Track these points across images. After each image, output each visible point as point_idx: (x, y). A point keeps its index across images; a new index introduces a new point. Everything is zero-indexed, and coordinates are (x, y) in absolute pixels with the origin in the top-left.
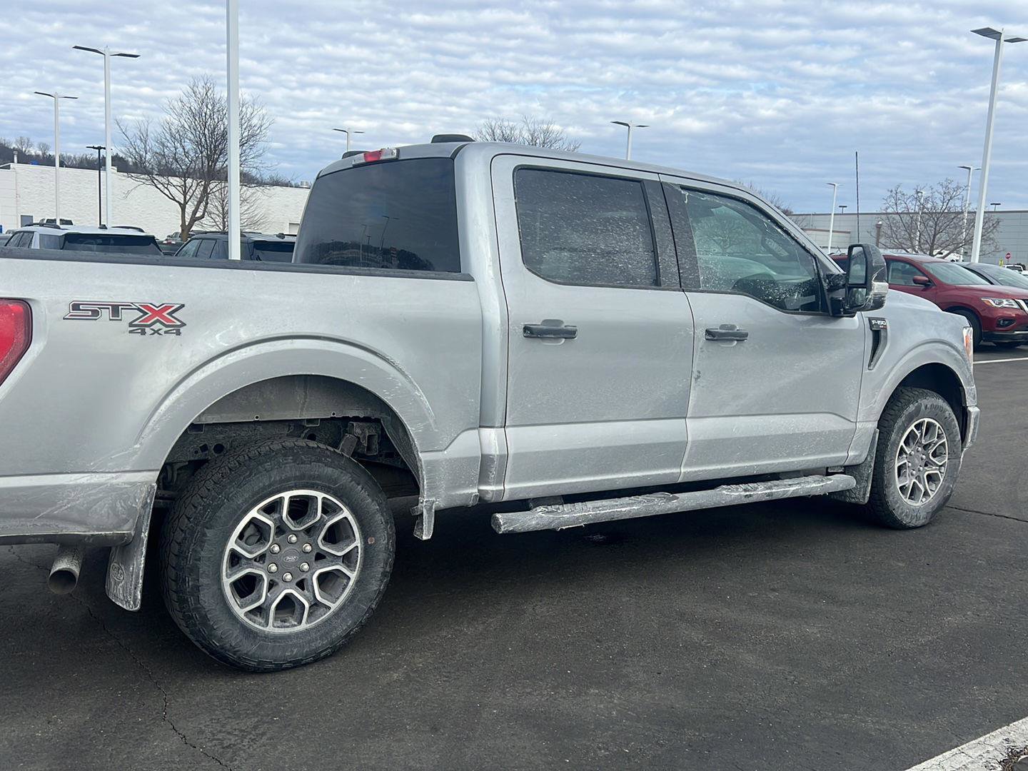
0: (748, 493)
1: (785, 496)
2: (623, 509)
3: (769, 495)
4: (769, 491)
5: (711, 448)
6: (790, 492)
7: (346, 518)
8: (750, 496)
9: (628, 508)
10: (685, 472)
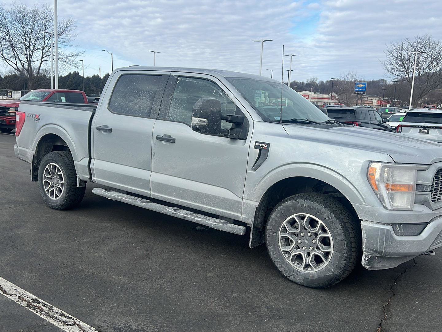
0: (175, 212)
1: (193, 221)
2: (125, 199)
3: (184, 217)
4: (185, 215)
5: (160, 187)
6: (195, 220)
7: (61, 174)
8: (175, 214)
9: (126, 199)
10: (152, 194)
